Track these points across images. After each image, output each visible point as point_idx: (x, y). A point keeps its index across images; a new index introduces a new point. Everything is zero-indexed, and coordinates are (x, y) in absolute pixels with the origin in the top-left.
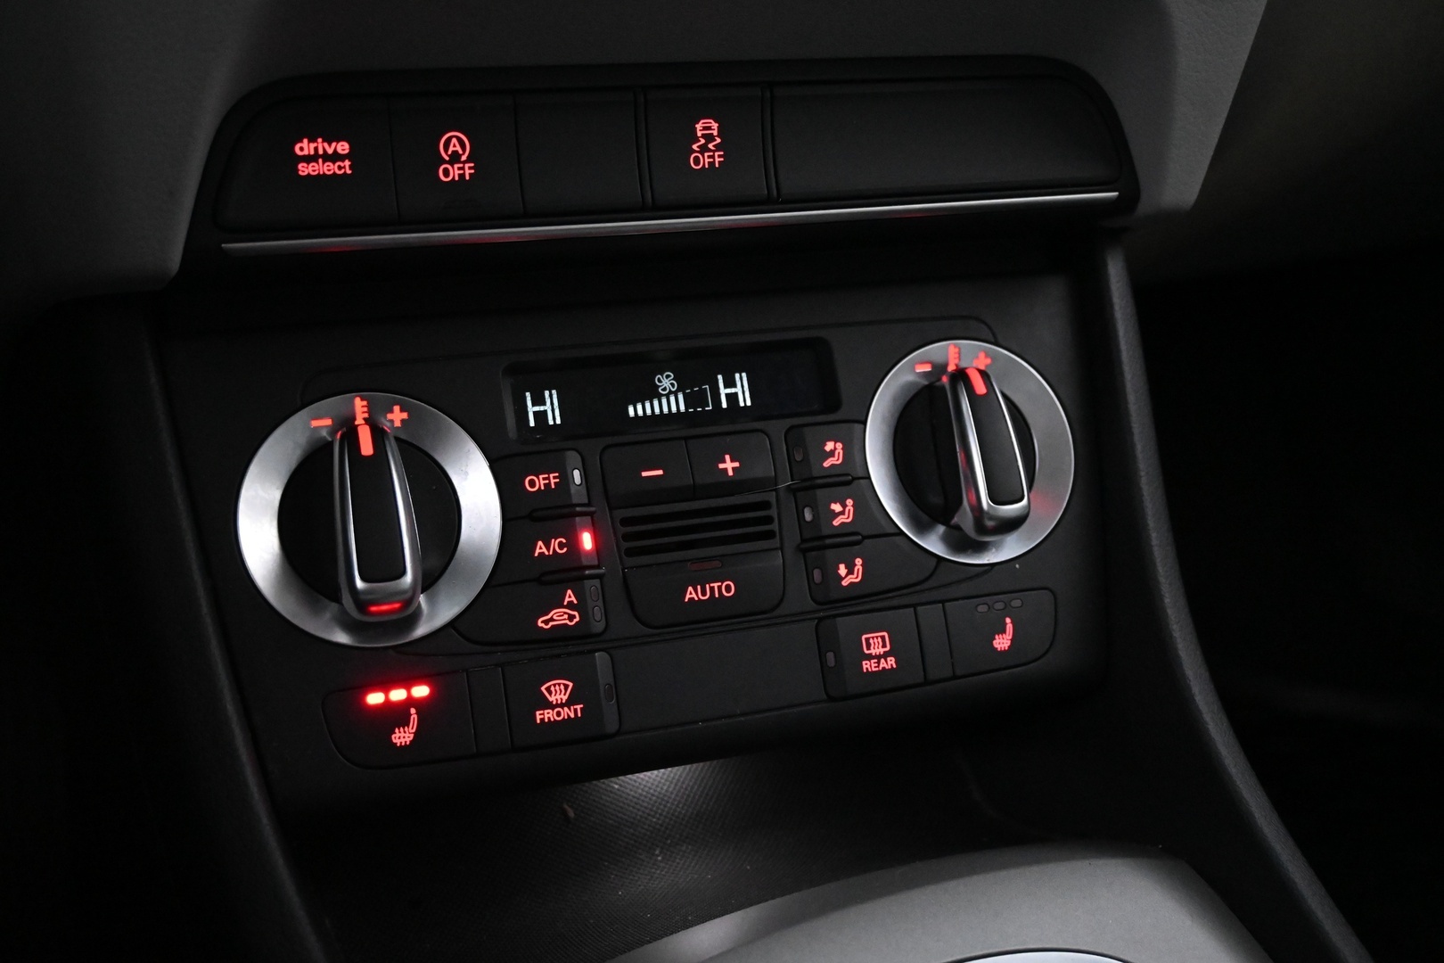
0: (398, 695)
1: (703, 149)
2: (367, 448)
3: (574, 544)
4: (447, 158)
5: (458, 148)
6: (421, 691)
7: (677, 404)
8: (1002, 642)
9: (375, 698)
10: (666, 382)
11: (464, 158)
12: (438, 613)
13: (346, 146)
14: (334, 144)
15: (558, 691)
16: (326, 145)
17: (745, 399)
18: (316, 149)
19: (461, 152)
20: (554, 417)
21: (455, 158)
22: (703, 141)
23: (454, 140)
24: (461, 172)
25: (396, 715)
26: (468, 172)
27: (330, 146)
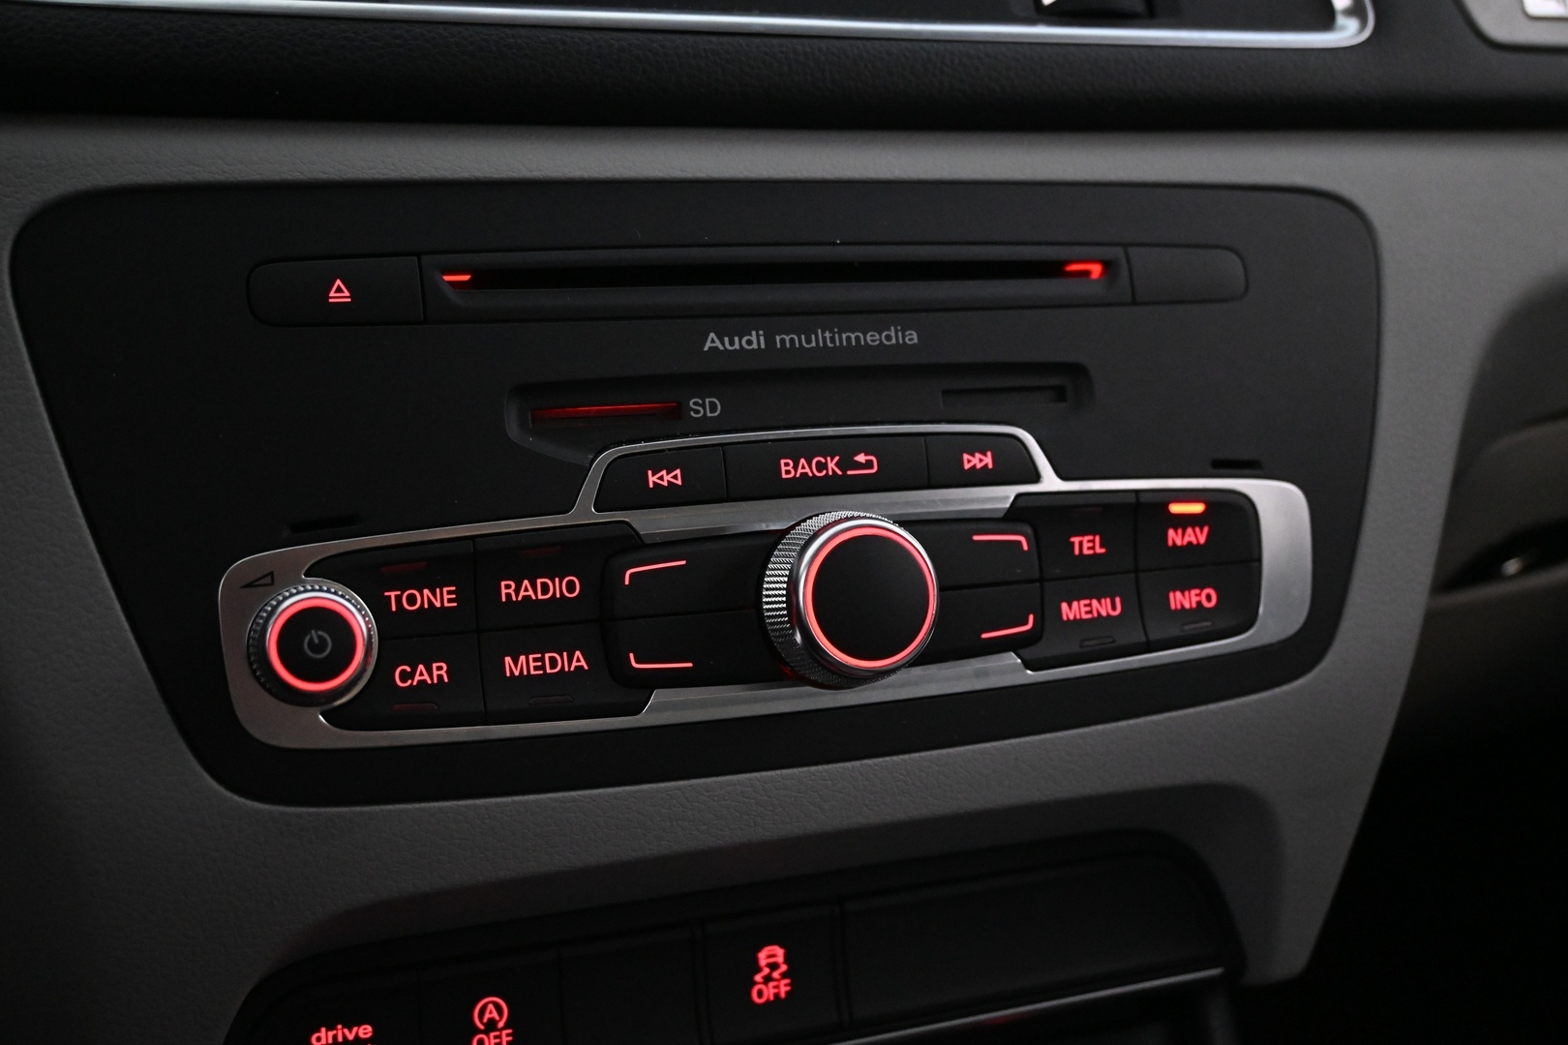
1: (768, 979)
4: (482, 1027)
5: (495, 1015)
11: (501, 1024)
13: (369, 1028)
14: (355, 1029)
16: (346, 1031)
18: (335, 1037)
19: (497, 1018)
21: (491, 1025)
22: (766, 971)
23: (491, 1006)
24: (498, 1041)
26: (505, 1039)
27: (350, 1031)
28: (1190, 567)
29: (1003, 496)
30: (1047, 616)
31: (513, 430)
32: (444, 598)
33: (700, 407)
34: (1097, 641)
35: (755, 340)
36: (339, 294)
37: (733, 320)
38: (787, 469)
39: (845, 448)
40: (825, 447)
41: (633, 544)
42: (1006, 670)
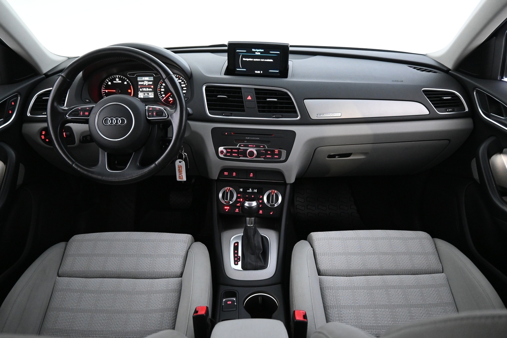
0: (227, 208)
2: (227, 191)
3: (240, 200)
6: (228, 208)
7: (251, 191)
8: (271, 213)
9: (225, 208)
10: (250, 189)
12: (231, 203)
15: (237, 210)
17: (256, 191)
20: (242, 191)
21: (234, 174)
22: (251, 175)
25: (227, 209)
27: (227, 173)
28: (276, 155)
29: (263, 149)
30: (266, 156)
31: (234, 142)
32: (230, 150)
33: (245, 142)
34: (269, 158)
35: (249, 138)
36: (226, 134)
37: (248, 137)
38: (249, 146)
39: (253, 145)
40: (252, 145)
41: (240, 149)
42: (263, 159)
